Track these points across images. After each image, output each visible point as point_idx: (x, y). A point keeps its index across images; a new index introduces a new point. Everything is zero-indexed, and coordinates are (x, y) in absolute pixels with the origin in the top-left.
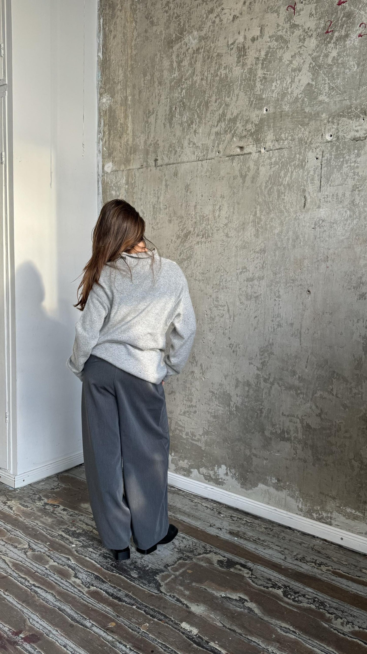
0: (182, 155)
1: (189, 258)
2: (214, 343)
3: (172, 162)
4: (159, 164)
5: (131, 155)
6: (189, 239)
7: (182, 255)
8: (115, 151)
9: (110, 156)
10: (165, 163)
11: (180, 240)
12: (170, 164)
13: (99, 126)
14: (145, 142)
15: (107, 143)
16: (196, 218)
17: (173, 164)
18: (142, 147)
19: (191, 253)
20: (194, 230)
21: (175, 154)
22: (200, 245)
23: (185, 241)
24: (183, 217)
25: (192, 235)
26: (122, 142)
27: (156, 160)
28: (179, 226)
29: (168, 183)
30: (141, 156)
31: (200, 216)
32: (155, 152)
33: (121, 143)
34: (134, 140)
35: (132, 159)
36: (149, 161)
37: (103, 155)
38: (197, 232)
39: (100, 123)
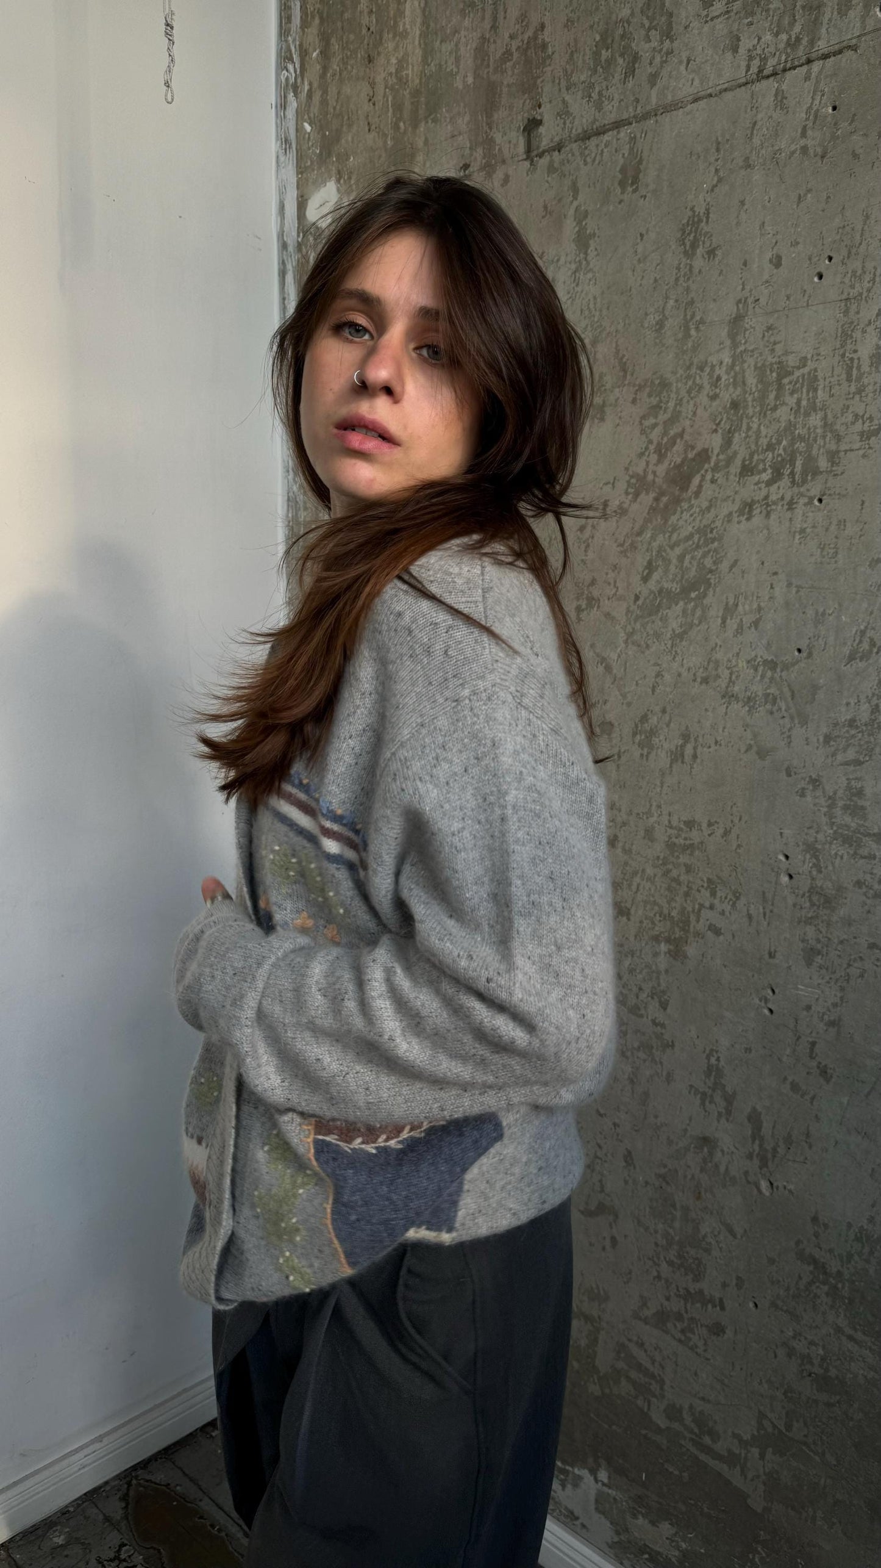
0: (664, 73)
1: (693, 586)
2: (832, 1023)
3: (611, 117)
4: (545, 143)
5: (415, 126)
6: (697, 494)
7: (656, 576)
8: (350, 126)
9: (329, 155)
10: (578, 129)
11: (647, 499)
12: (599, 133)
13: (284, 31)
14: (481, 53)
15: (317, 98)
16: (739, 381)
17: (618, 125)
18: (465, 78)
19: (708, 562)
20: (728, 443)
21: (630, 72)
22: (757, 520)
23: (677, 501)
24: (665, 385)
25: (716, 469)
26: (379, 79)
27: (532, 125)
28: (643, 432)
29: (591, 225)
30: (463, 122)
31: (761, 370)
32: (529, 87)
33: (372, 85)
34: (428, 53)
35: (420, 143)
36: (498, 137)
37: (300, 158)
38: (742, 453)
39: (289, 19)
